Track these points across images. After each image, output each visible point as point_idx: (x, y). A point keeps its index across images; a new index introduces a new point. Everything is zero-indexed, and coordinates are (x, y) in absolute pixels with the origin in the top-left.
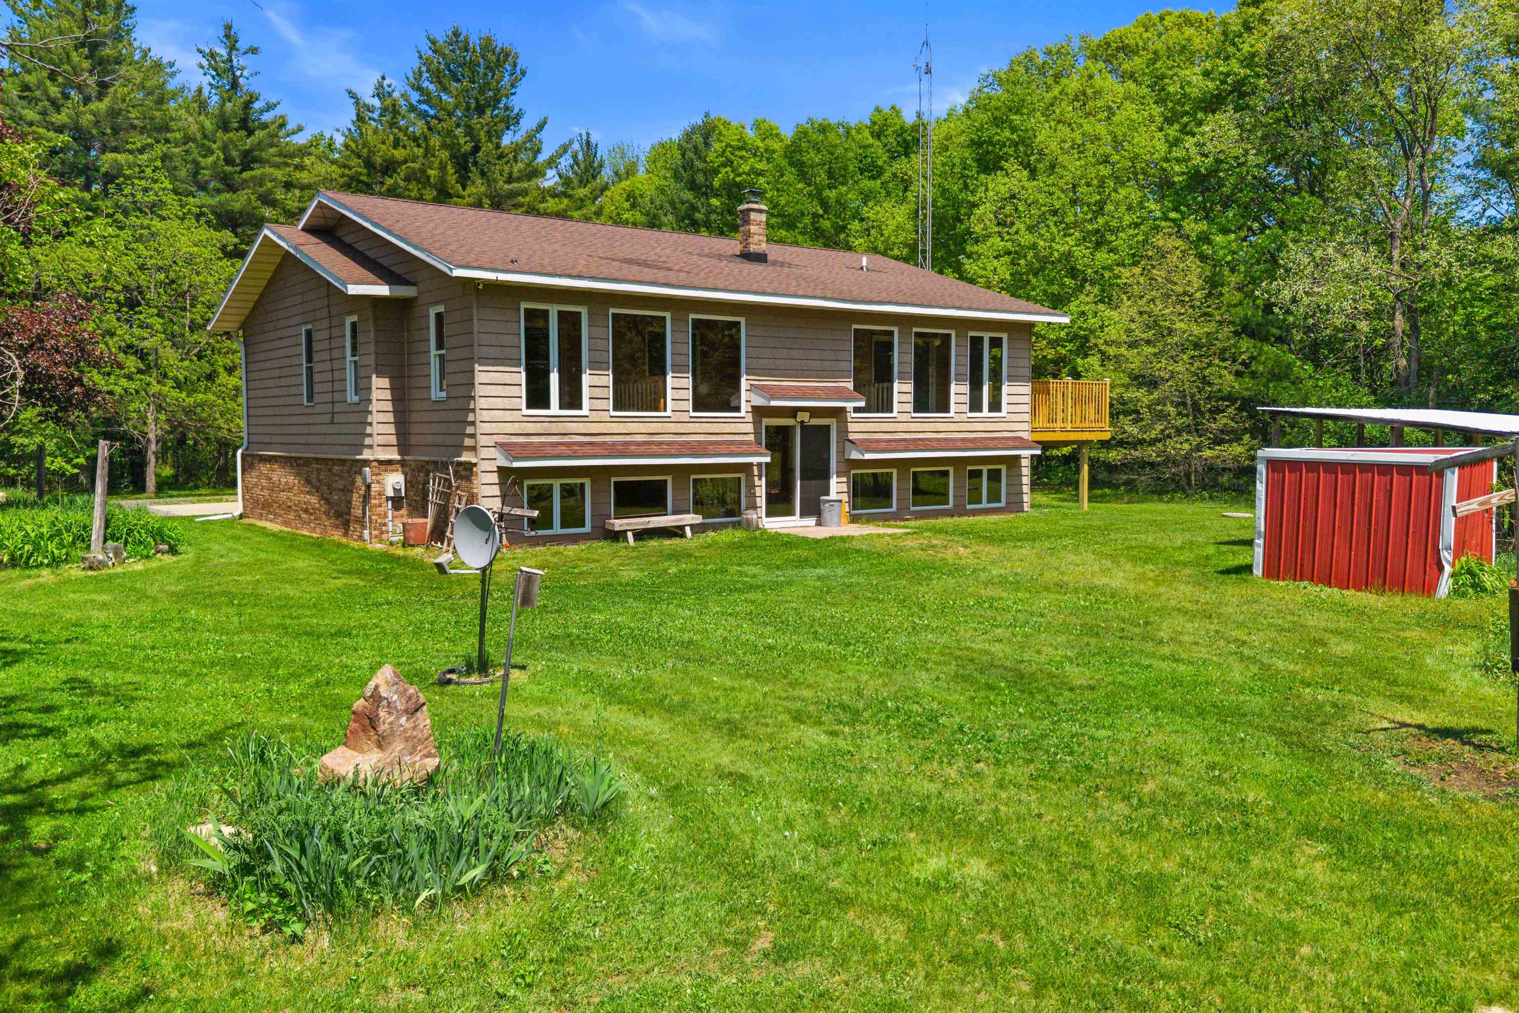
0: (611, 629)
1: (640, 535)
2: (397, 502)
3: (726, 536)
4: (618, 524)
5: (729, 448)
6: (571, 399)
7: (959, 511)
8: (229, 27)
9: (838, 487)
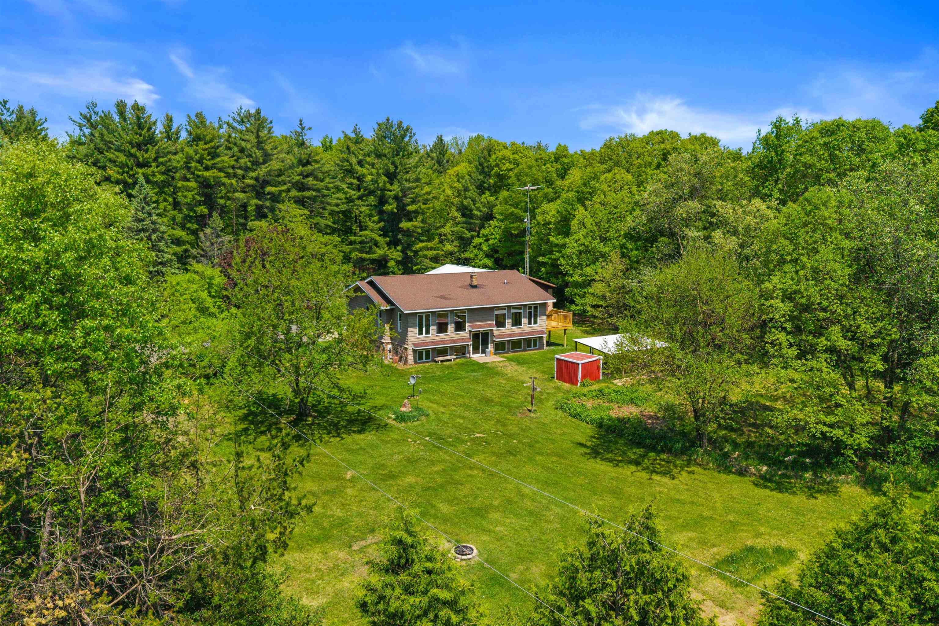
0: (432, 388)
1: (442, 361)
2: (390, 351)
3: (463, 360)
4: (437, 359)
5: (463, 340)
6: (427, 332)
7: (525, 350)
8: (301, 121)
9: (491, 347)
